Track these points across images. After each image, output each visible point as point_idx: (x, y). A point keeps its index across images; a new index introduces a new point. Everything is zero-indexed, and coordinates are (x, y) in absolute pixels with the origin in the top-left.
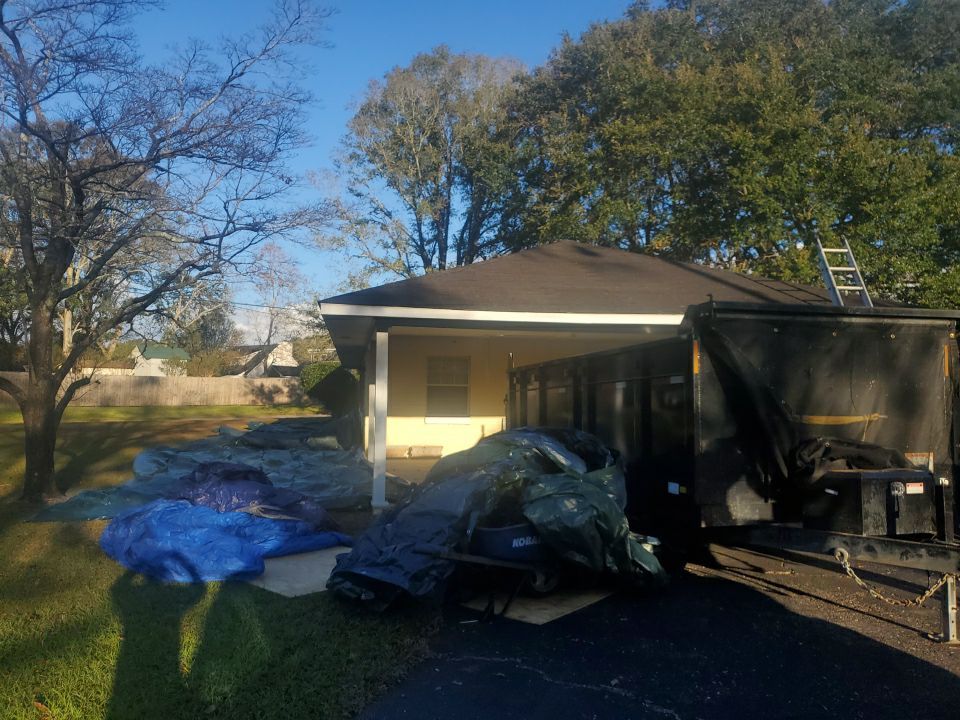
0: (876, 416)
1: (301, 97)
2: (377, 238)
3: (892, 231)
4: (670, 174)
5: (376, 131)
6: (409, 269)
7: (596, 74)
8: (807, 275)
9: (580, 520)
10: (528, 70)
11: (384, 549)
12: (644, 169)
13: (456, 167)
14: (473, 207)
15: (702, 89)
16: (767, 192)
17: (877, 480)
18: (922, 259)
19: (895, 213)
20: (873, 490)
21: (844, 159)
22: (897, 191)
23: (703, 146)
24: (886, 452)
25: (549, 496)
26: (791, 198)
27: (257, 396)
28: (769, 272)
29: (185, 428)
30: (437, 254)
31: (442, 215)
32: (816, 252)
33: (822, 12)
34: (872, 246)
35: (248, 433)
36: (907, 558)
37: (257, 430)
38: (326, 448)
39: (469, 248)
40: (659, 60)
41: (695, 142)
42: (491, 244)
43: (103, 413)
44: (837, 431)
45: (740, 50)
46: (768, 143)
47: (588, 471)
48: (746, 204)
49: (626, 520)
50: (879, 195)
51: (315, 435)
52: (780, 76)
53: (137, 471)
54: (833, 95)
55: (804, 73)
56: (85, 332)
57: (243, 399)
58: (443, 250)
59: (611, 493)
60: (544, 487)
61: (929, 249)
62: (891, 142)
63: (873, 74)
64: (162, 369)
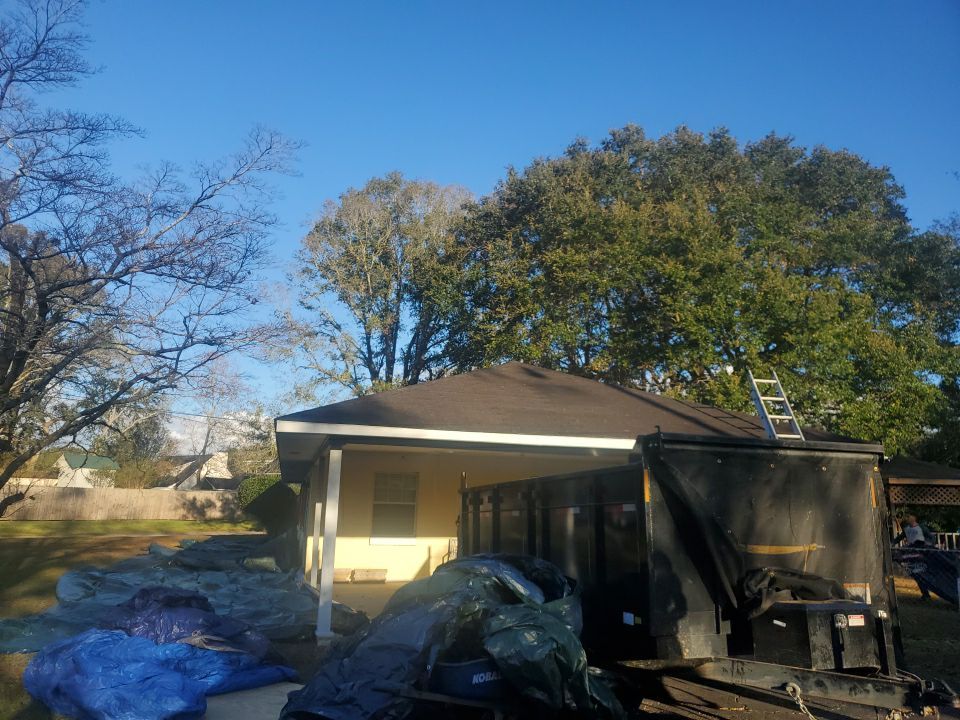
0: (815, 546)
1: (267, 219)
2: (326, 351)
3: (812, 361)
4: (607, 300)
5: (330, 247)
6: (355, 381)
7: (538, 206)
8: (739, 399)
9: (540, 654)
10: (475, 199)
11: (342, 687)
12: (583, 294)
13: (406, 285)
14: (421, 323)
15: (636, 224)
16: (698, 320)
17: (821, 611)
18: (841, 388)
19: (814, 343)
20: (818, 622)
21: (766, 293)
22: (815, 324)
23: (638, 276)
24: (827, 583)
25: (510, 628)
26: (720, 326)
27: (189, 510)
28: (703, 396)
29: (110, 545)
30: (385, 366)
31: (392, 329)
32: (745, 379)
33: (739, 161)
34: (796, 373)
35: (180, 552)
36: (856, 694)
37: (190, 549)
38: (264, 570)
39: (416, 361)
40: (596, 196)
41: (631, 272)
42: (437, 358)
43: (19, 528)
44: (780, 560)
45: (669, 190)
46: (697, 275)
47: (546, 601)
48: (680, 330)
49: (584, 653)
50: (798, 327)
51: (251, 556)
52: (705, 215)
53: (62, 596)
54: (752, 234)
55: (726, 213)
56: (7, 438)
57: (174, 513)
58: (391, 363)
59: (568, 624)
60: (505, 619)
61: (846, 378)
62: (806, 278)
63: (786, 218)
64: (89, 480)
